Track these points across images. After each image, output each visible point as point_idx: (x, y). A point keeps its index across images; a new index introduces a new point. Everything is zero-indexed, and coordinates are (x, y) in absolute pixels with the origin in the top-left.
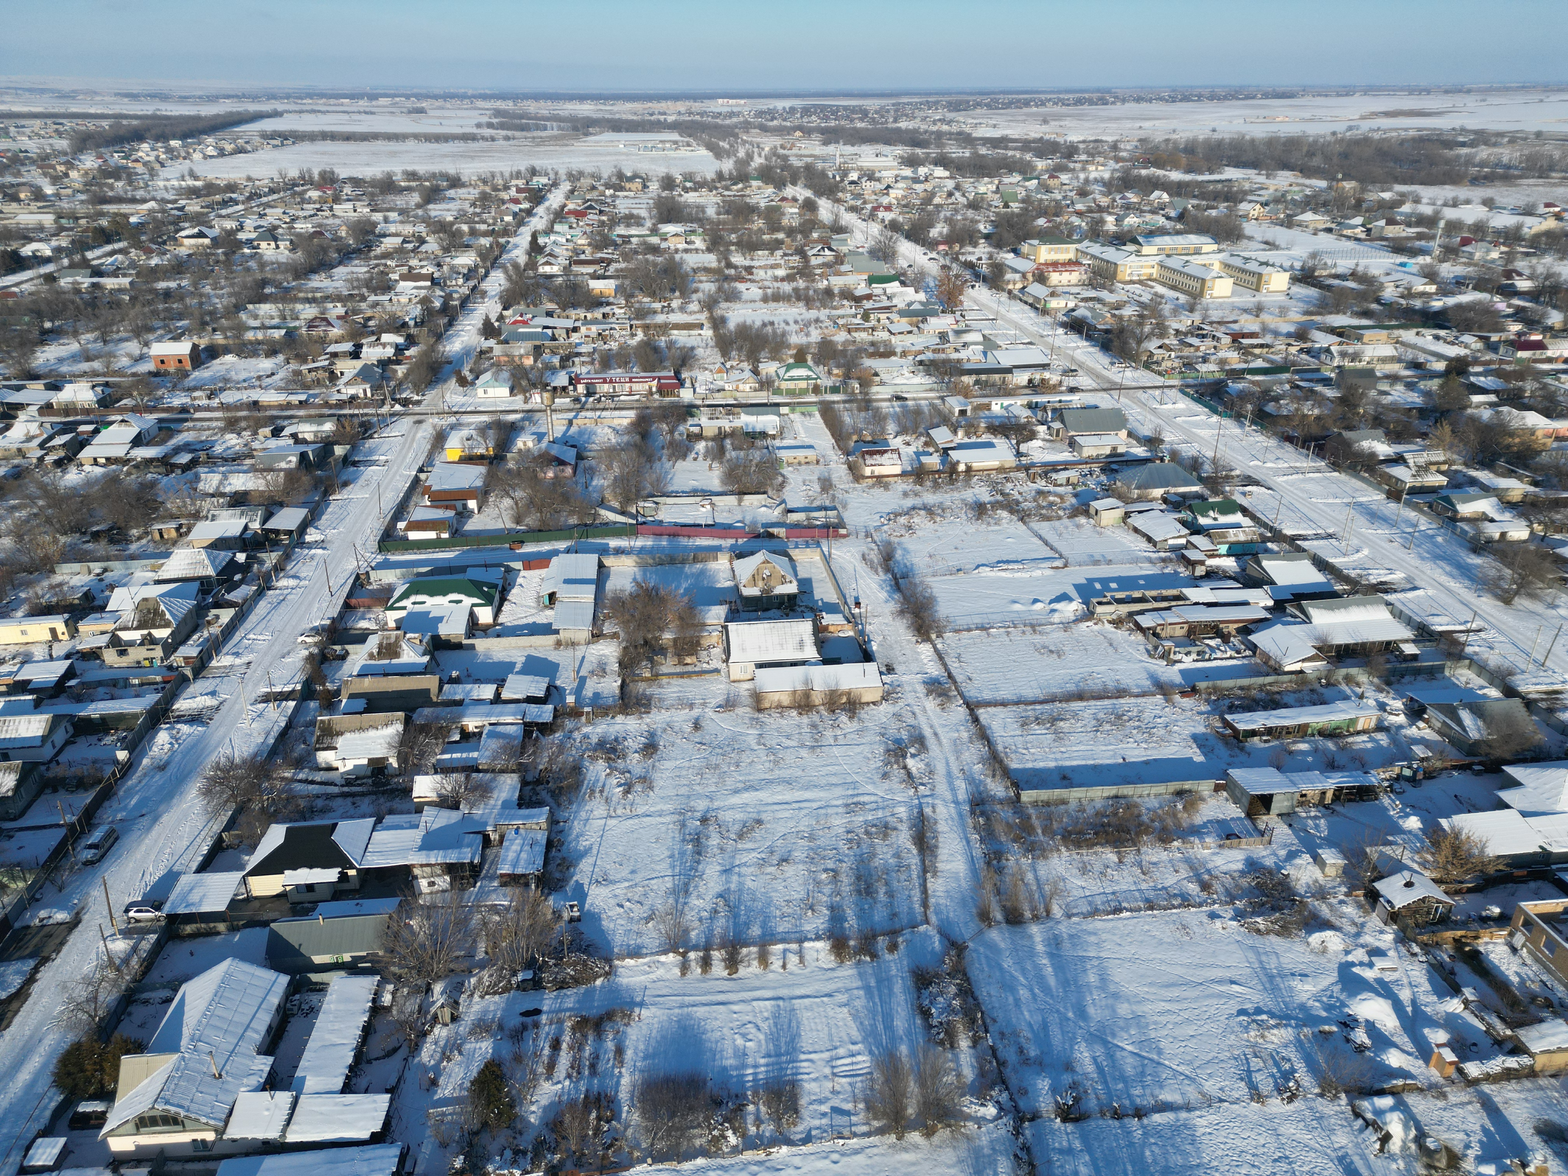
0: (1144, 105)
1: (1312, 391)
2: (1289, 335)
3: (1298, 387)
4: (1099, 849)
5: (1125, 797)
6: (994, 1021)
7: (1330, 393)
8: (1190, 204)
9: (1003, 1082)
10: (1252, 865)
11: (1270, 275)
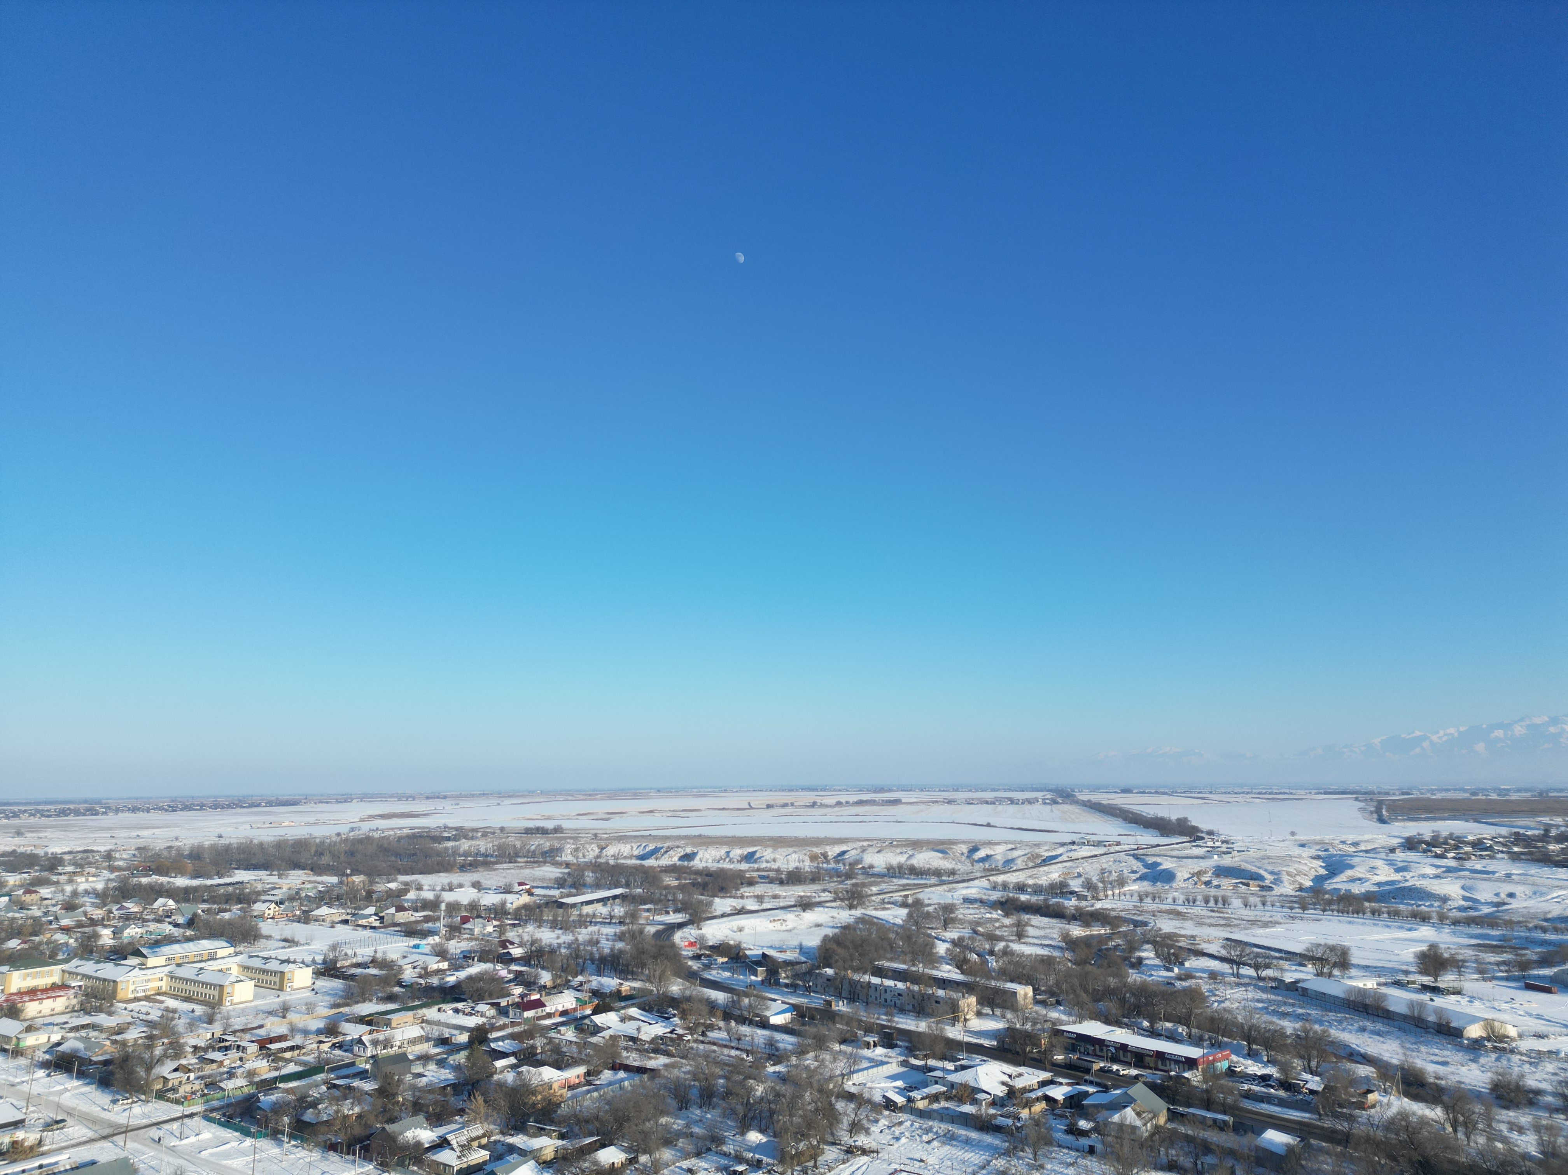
0: (140, 815)
1: (349, 1088)
2: (319, 1032)
3: (335, 1086)
7: (368, 1086)
8: (200, 909)
11: (292, 972)
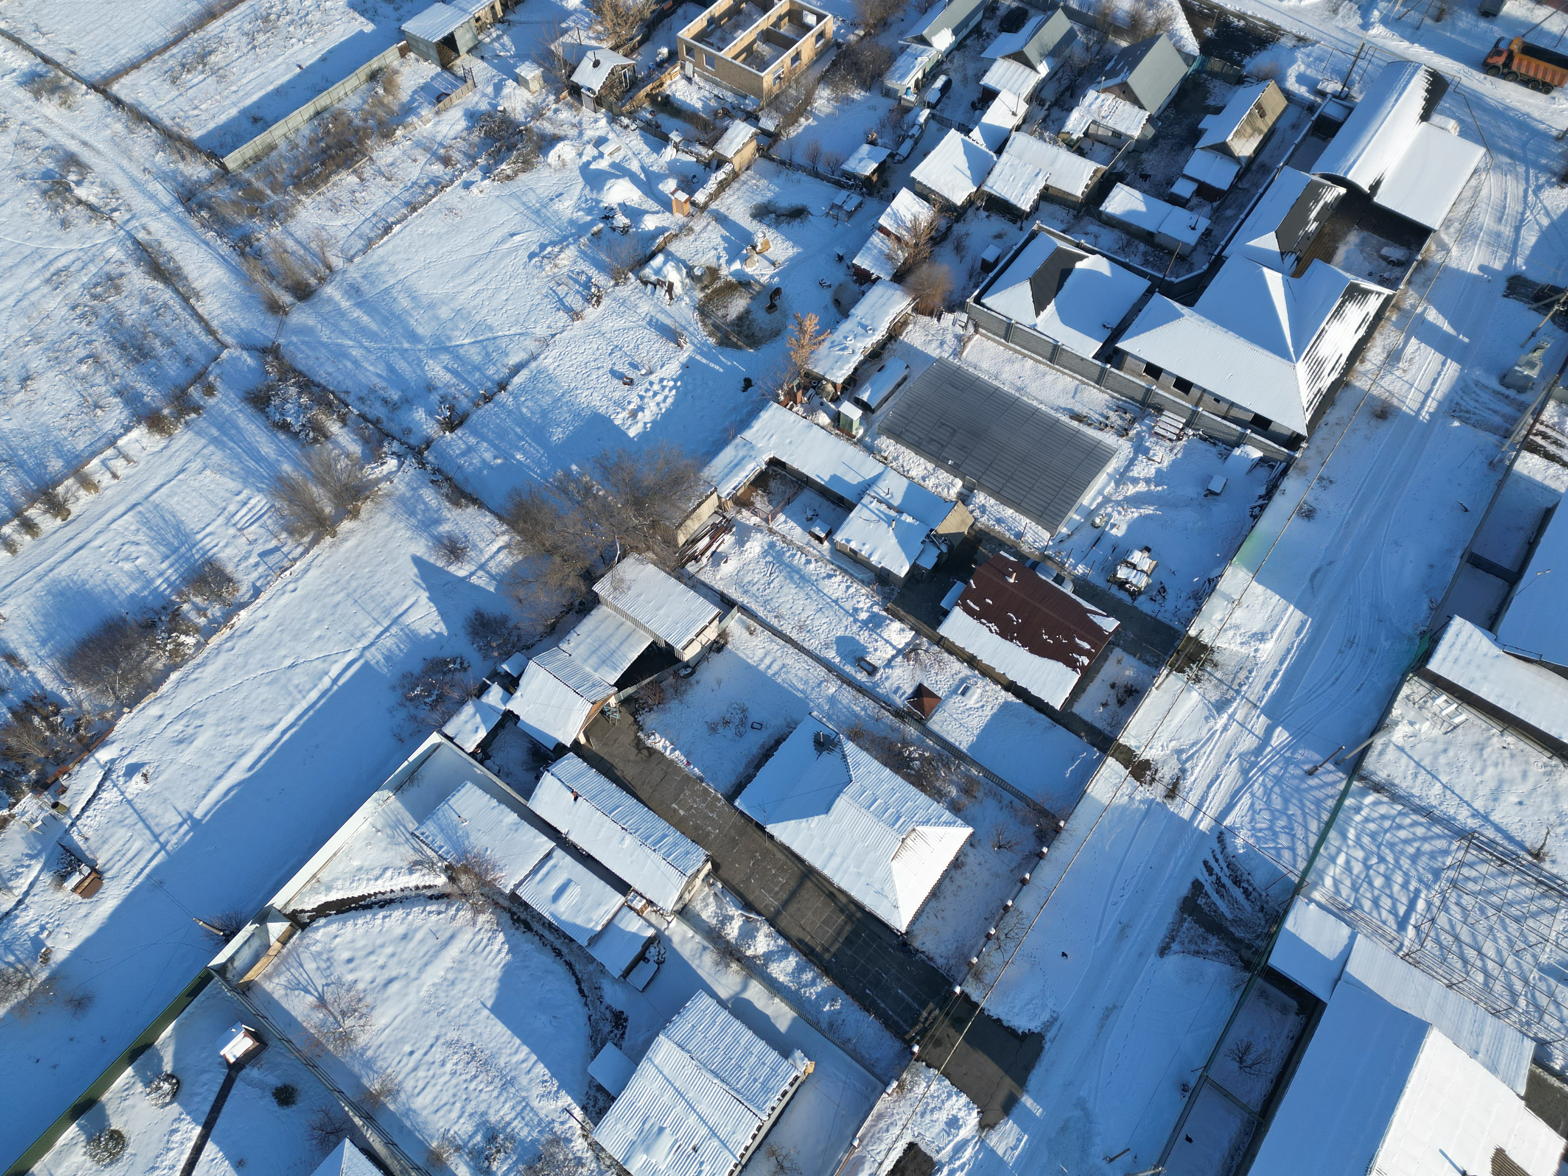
4: (335, 178)
5: (325, 109)
6: (347, 392)
9: (387, 435)
10: (473, 116)
